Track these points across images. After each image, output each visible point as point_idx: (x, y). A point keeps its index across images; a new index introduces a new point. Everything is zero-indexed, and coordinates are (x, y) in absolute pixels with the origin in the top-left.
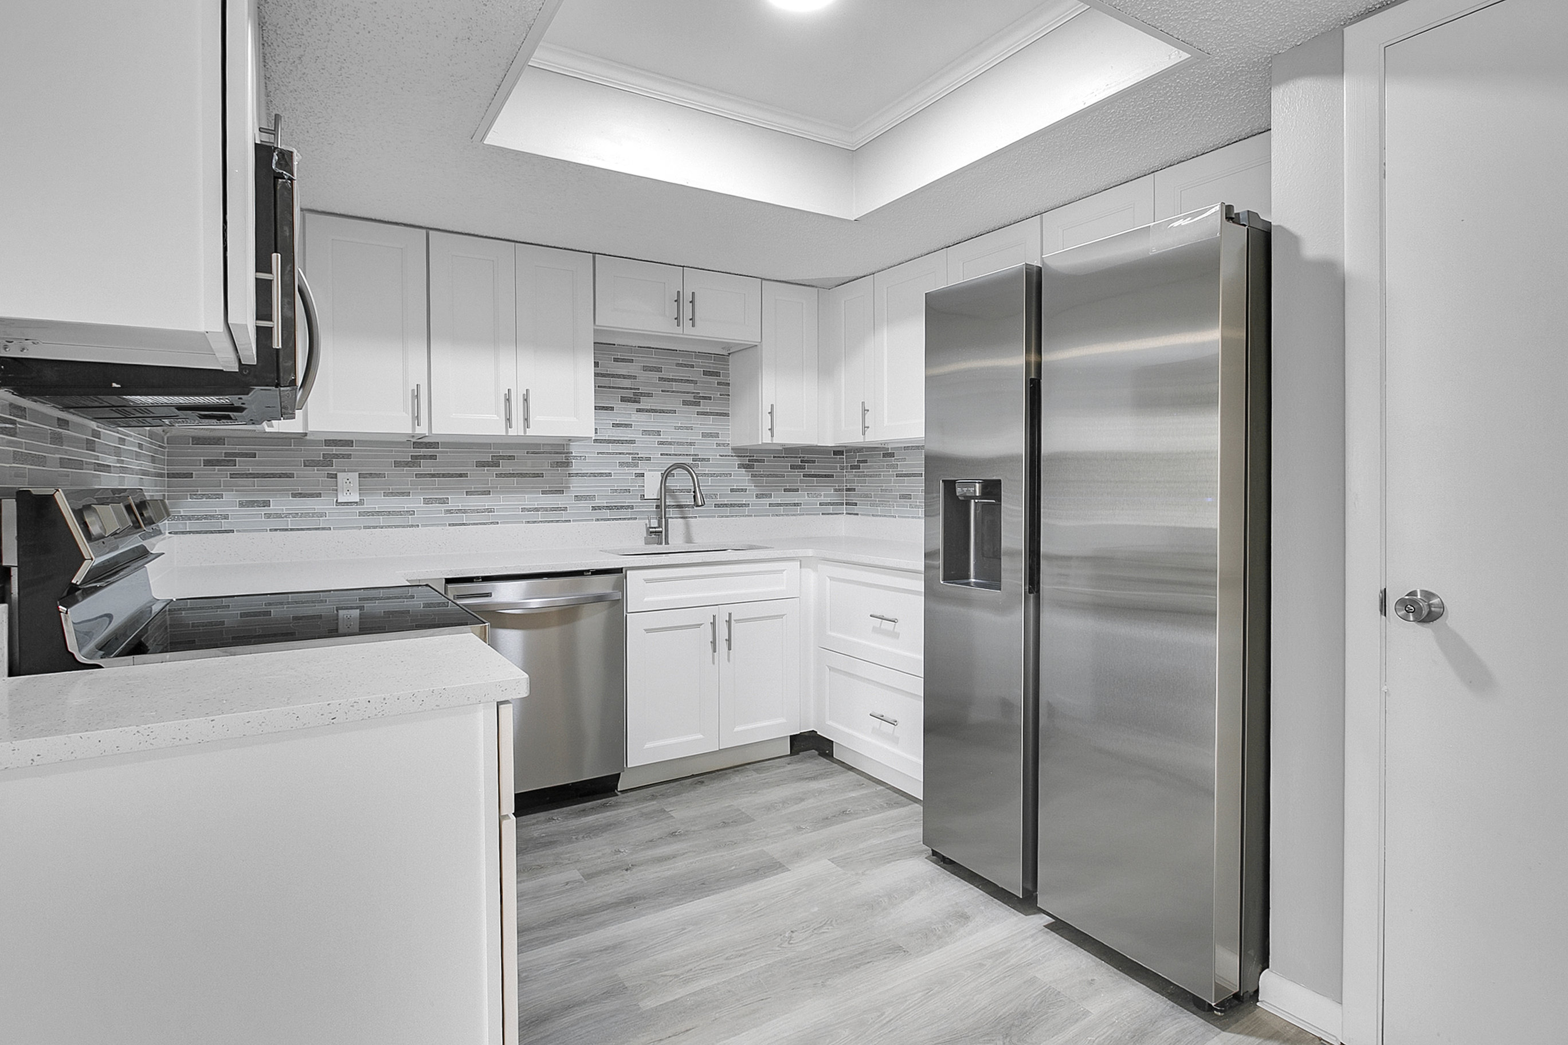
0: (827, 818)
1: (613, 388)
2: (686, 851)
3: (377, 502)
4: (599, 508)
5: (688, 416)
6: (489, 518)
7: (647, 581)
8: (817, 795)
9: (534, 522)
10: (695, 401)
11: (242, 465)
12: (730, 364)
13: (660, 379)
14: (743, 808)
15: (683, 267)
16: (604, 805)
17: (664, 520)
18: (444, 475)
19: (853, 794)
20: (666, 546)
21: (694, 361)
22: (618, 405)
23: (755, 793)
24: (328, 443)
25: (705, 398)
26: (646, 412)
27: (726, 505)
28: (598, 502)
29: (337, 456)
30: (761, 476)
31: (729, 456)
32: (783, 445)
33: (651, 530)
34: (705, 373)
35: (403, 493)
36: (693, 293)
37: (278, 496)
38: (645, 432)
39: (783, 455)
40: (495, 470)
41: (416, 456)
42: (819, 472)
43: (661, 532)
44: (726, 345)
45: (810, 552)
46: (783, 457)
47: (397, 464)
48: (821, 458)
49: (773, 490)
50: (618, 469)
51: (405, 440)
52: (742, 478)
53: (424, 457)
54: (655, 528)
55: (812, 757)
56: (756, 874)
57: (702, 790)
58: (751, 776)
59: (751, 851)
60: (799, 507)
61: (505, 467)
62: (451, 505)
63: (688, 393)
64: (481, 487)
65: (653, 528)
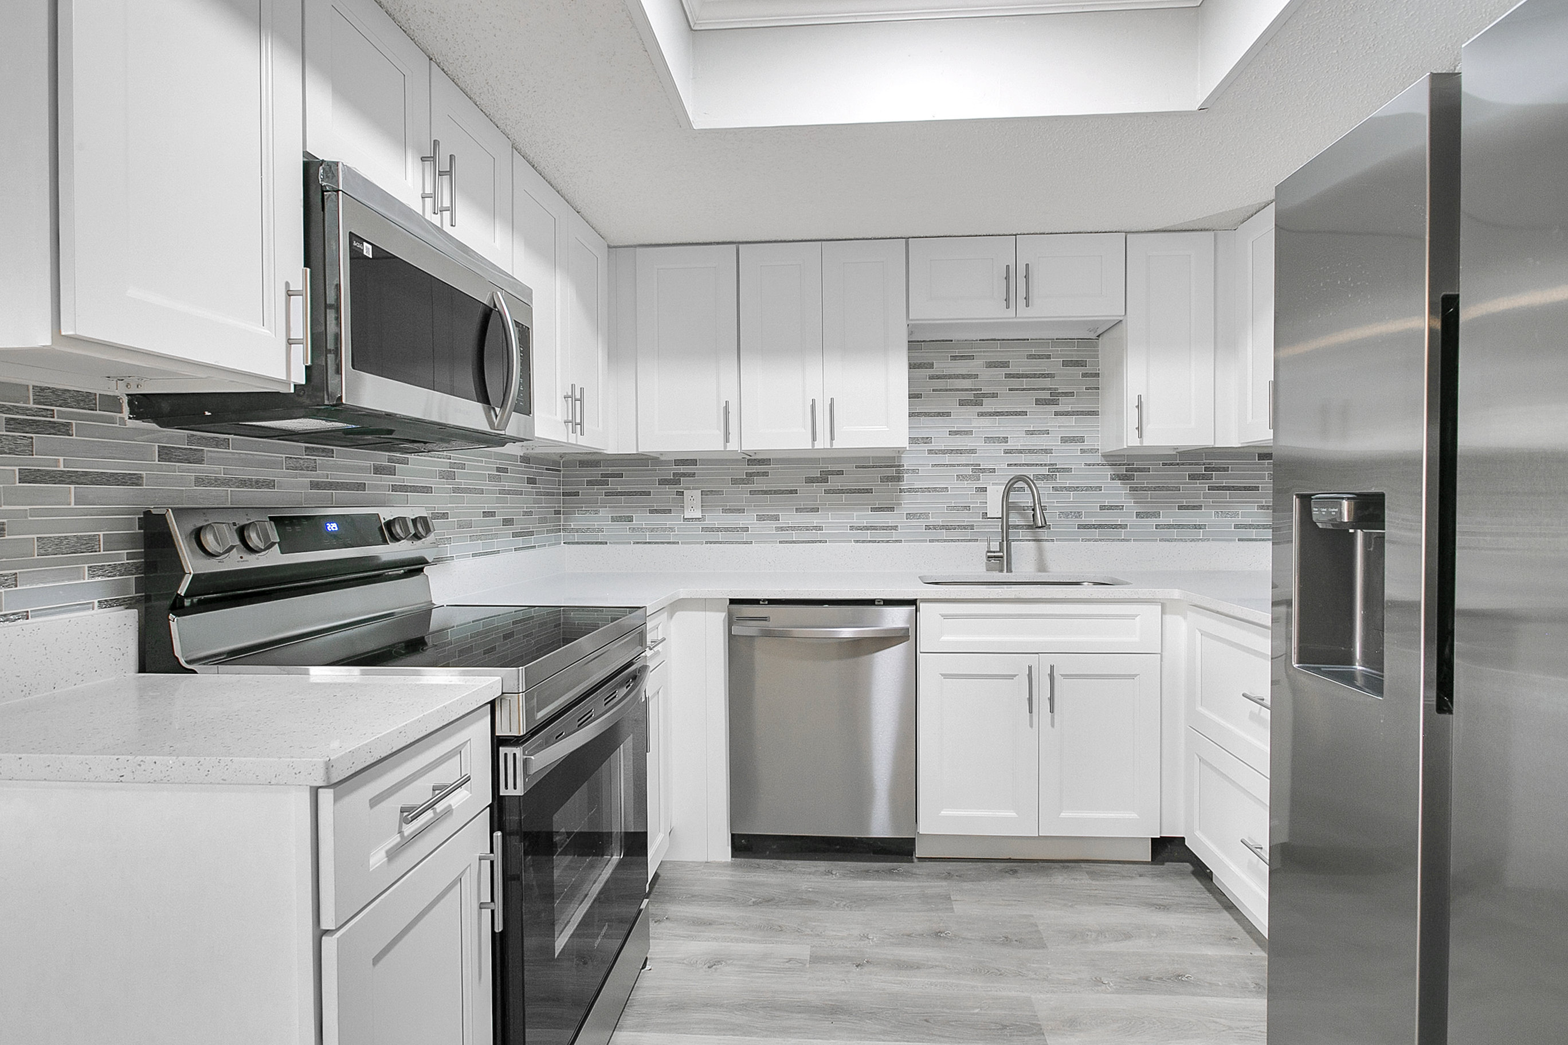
0: (1147, 979)
1: (950, 390)
2: (937, 964)
3: (718, 519)
4: (935, 527)
5: (1043, 418)
6: (814, 536)
7: (946, 617)
8: (1155, 935)
9: (864, 541)
10: (1052, 399)
11: (613, 484)
12: (1100, 349)
13: (1008, 376)
14: (1042, 924)
15: (1016, 235)
16: (890, 871)
17: (1005, 542)
18: (775, 492)
19: (1210, 952)
20: (1008, 574)
21: (1050, 350)
22: (955, 409)
23: (1071, 906)
24: (679, 462)
25: (1066, 394)
26: (990, 416)
27: (1094, 527)
28: (932, 521)
29: (684, 475)
30: (1142, 489)
31: (1098, 465)
32: (1175, 448)
33: (989, 554)
34: (1065, 364)
35: (739, 510)
36: (1027, 265)
37: (639, 512)
38: (988, 439)
39: (1178, 462)
40: (824, 486)
41: (750, 473)
42: (1234, 483)
43: (1002, 557)
44: (1092, 325)
45: (1176, 594)
46: (1178, 464)
47: (735, 482)
48: (1236, 464)
49: (1162, 508)
50: (952, 484)
51: (741, 457)
52: (1118, 493)
53: (758, 474)
54: (994, 552)
55: (1181, 874)
56: (1000, 1032)
57: (1011, 882)
58: (1081, 881)
59: (1013, 994)
60: (1201, 530)
61: (834, 482)
62: (782, 523)
63: (1044, 389)
64: (810, 504)
65: (991, 552)
